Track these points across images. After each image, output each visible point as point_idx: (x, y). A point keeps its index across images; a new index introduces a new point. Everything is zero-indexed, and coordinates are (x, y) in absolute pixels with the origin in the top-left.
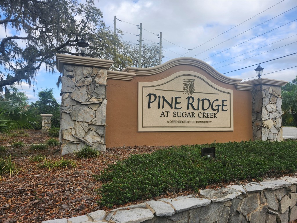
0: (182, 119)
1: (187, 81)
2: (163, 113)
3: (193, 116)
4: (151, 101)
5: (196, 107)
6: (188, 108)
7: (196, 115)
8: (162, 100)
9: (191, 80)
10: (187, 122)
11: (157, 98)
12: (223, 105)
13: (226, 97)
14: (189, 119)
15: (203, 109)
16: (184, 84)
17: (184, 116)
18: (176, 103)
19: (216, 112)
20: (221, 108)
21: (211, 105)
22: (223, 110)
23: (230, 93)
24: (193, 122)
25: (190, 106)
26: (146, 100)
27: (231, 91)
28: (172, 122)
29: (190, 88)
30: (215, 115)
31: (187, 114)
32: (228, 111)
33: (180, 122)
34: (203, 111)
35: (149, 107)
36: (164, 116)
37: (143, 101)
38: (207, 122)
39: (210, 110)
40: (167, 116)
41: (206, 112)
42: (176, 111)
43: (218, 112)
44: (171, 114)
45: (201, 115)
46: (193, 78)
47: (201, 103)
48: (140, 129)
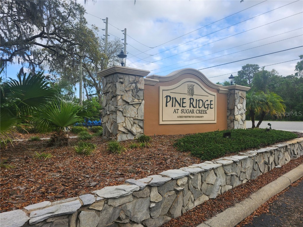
0: (186, 115)
1: (190, 86)
2: (175, 111)
3: (193, 112)
4: (168, 101)
5: (195, 106)
6: (190, 107)
7: (195, 112)
8: (174, 100)
9: (192, 85)
10: (190, 117)
11: (172, 99)
12: (211, 104)
13: (212, 98)
14: (190, 115)
15: (199, 108)
16: (188, 88)
17: (188, 112)
18: (183, 103)
19: (207, 109)
20: (209, 106)
21: (204, 104)
22: (211, 108)
23: (215, 96)
24: (193, 117)
25: (191, 104)
26: (165, 100)
27: (215, 94)
28: (181, 117)
29: (191, 92)
30: (206, 112)
31: (189, 111)
32: (214, 109)
33: (185, 117)
34: (199, 109)
35: (167, 106)
36: (176, 113)
37: (162, 101)
38: (201, 117)
39: (203, 108)
40: (178, 113)
41: (200, 109)
42: (183, 108)
43: (208, 109)
44: (180, 111)
45: (198, 112)
46: (193, 84)
47: (198, 102)
48: (161, 123)
